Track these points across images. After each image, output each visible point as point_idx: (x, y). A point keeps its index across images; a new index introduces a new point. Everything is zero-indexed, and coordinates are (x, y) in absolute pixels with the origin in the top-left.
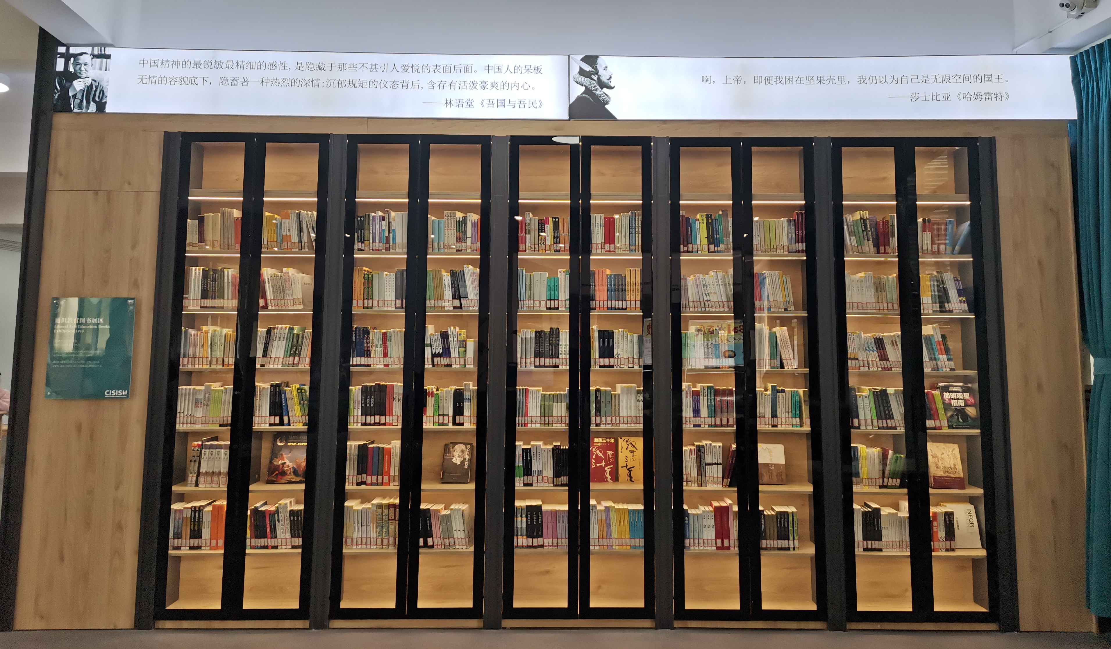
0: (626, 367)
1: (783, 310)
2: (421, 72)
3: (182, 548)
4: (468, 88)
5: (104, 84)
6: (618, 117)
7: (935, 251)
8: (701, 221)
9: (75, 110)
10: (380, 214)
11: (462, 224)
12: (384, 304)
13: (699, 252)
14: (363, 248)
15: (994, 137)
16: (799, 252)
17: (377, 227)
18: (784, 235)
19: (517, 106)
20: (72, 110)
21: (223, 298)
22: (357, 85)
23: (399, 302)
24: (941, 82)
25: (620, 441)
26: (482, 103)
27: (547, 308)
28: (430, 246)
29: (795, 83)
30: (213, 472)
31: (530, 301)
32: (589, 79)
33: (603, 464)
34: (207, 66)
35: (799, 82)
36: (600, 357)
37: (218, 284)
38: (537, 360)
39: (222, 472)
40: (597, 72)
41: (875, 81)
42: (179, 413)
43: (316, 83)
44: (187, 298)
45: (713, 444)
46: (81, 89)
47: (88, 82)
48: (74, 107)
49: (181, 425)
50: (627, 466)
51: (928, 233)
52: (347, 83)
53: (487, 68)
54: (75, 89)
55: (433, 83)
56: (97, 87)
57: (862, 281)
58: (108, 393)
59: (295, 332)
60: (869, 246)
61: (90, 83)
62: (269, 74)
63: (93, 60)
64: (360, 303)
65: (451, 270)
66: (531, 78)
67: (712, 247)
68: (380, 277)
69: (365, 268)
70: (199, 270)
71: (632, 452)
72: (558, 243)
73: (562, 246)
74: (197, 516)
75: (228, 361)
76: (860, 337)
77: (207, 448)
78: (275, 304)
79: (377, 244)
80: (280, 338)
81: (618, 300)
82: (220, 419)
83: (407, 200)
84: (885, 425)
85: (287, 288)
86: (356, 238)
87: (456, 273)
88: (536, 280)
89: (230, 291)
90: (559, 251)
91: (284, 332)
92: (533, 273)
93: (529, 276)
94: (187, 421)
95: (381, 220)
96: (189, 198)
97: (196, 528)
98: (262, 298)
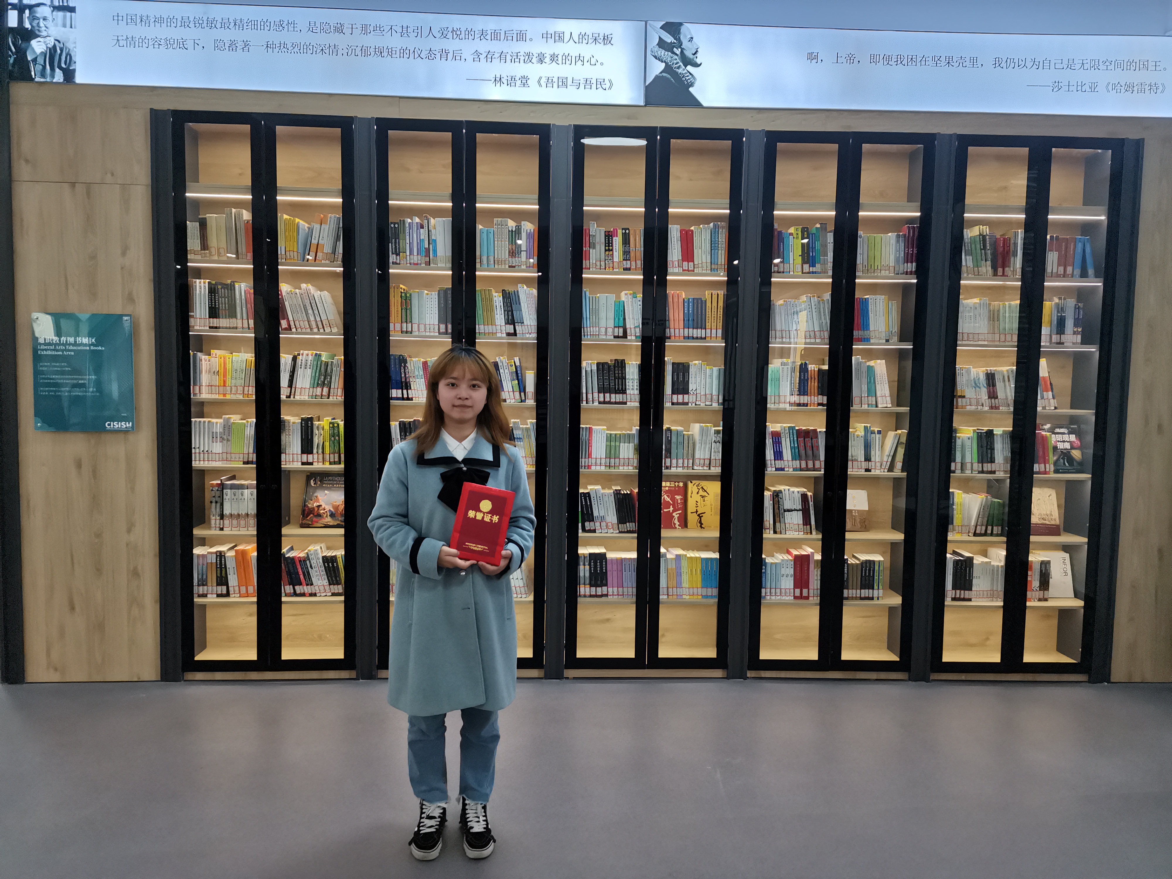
0: (702, 405)
1: (884, 341)
2: (464, 38)
3: (208, 595)
4: (522, 61)
5: (70, 45)
6: (705, 104)
7: (1061, 274)
8: (795, 236)
9: (37, 79)
10: (417, 220)
11: (515, 234)
12: (425, 329)
13: (792, 273)
14: (398, 262)
15: (1143, 139)
16: (907, 273)
17: (415, 236)
18: (891, 253)
19: (582, 86)
20: (34, 79)
21: (236, 317)
22: (385, 54)
23: (443, 327)
24: (1089, 69)
25: (690, 485)
26: (539, 82)
27: (614, 337)
28: (478, 260)
29: (919, 64)
30: (239, 515)
31: (594, 328)
32: (670, 53)
33: (671, 509)
34: (197, 25)
35: (923, 63)
36: (673, 393)
37: (228, 300)
38: (602, 395)
39: (249, 513)
40: (680, 45)
41: (1012, 65)
42: (194, 448)
43: (334, 49)
44: (193, 317)
45: (792, 489)
46: (42, 52)
47: (51, 42)
48: (35, 75)
49: (197, 462)
50: (697, 512)
51: (1055, 252)
52: (372, 50)
53: (545, 36)
54: (34, 51)
55: (477, 54)
56: (62, 50)
57: (976, 308)
58: (109, 425)
59: (323, 359)
60: (987, 268)
61: (53, 44)
62: (276, 37)
63: (54, 13)
64: (398, 326)
65: (503, 290)
66: (599, 51)
67: (806, 266)
68: (420, 295)
69: (401, 286)
70: (204, 283)
71: (703, 497)
72: (628, 260)
73: (633, 263)
74: (223, 562)
75: (248, 391)
76: (968, 371)
77: (229, 488)
78: (298, 326)
79: (415, 257)
80: (306, 365)
81: (697, 328)
82: (241, 456)
83: (451, 204)
84: (985, 469)
85: (310, 307)
86: (390, 249)
87: (509, 293)
88: (601, 303)
89: (244, 309)
90: (629, 269)
91: (310, 359)
92: (598, 295)
93: (594, 299)
94: (204, 458)
95: (419, 227)
96: (187, 194)
97: (223, 575)
98: (284, 319)
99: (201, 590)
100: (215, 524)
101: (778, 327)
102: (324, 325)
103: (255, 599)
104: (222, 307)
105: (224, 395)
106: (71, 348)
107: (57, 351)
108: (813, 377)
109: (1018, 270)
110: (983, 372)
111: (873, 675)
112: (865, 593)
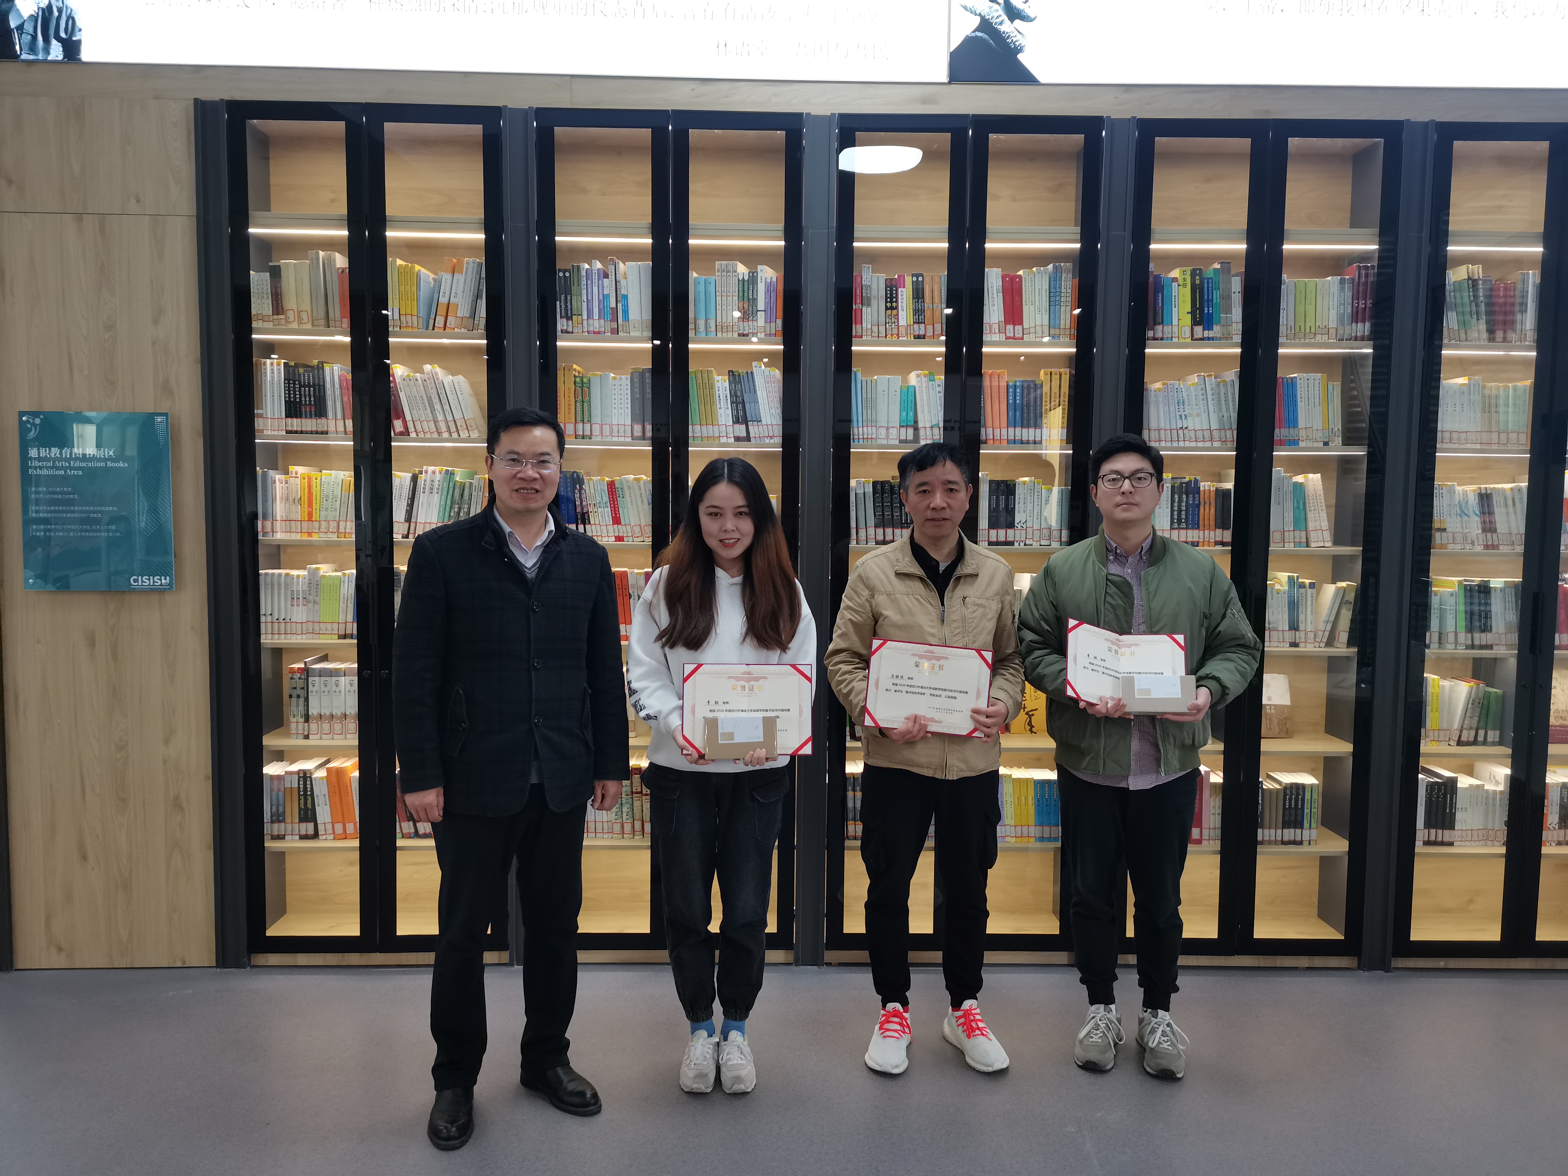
0: (1036, 545)
1: (1321, 444)
3: (287, 837)
6: (1042, 79)
8: (1181, 282)
9: (24, 56)
10: (598, 265)
11: (748, 286)
12: (611, 431)
13: (1175, 340)
14: (570, 329)
16: (1356, 339)
17: (595, 290)
18: (1331, 308)
19: (852, 55)
20: (19, 56)
21: (326, 416)
23: (638, 428)
27: (901, 441)
28: (691, 326)
30: (332, 715)
31: (870, 428)
32: (987, 2)
36: (991, 526)
37: (314, 390)
38: (880, 531)
39: (347, 713)
42: (265, 615)
44: (261, 416)
46: (32, 15)
48: (21, 50)
49: (269, 637)
54: (20, 15)
56: (60, 11)
57: (1463, 393)
58: (135, 581)
59: (458, 478)
60: (1479, 328)
61: (47, 3)
64: (570, 428)
65: (729, 371)
67: (1198, 330)
68: (603, 380)
69: (575, 366)
70: (279, 364)
72: (922, 323)
73: (930, 328)
74: (309, 786)
75: (345, 528)
76: (1452, 491)
77: (317, 674)
78: (419, 428)
79: (596, 323)
80: (432, 489)
81: (1028, 427)
82: (335, 626)
83: (650, 241)
84: (1477, 642)
85: (437, 400)
86: (558, 310)
87: (739, 375)
88: (880, 389)
89: (338, 404)
90: (924, 337)
91: (438, 479)
92: (875, 377)
93: (869, 384)
94: (279, 630)
95: (602, 276)
96: (251, 230)
97: (309, 806)
98: (398, 418)
99: (277, 829)
100: (297, 729)
101: (1153, 424)
102: (459, 428)
103: (356, 843)
104: (306, 401)
105: (310, 534)
106: (78, 464)
107: (57, 468)
108: (1207, 500)
109: (1528, 333)
110: (1474, 491)
111: (1303, 961)
112: (1289, 834)
